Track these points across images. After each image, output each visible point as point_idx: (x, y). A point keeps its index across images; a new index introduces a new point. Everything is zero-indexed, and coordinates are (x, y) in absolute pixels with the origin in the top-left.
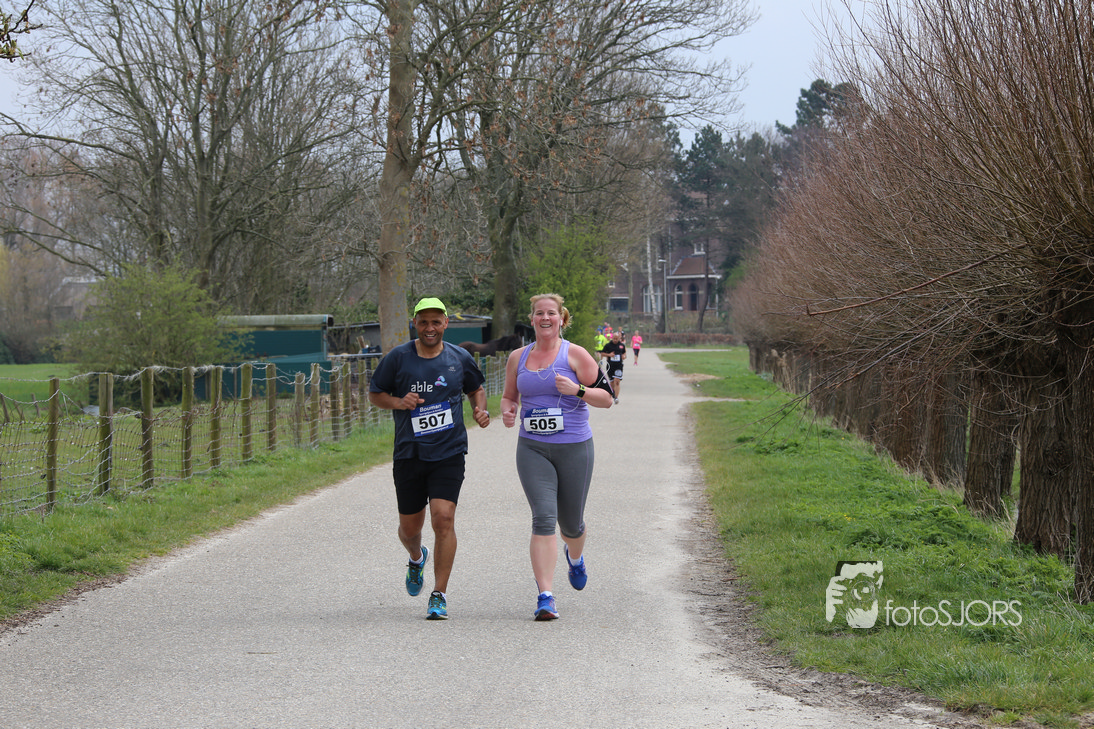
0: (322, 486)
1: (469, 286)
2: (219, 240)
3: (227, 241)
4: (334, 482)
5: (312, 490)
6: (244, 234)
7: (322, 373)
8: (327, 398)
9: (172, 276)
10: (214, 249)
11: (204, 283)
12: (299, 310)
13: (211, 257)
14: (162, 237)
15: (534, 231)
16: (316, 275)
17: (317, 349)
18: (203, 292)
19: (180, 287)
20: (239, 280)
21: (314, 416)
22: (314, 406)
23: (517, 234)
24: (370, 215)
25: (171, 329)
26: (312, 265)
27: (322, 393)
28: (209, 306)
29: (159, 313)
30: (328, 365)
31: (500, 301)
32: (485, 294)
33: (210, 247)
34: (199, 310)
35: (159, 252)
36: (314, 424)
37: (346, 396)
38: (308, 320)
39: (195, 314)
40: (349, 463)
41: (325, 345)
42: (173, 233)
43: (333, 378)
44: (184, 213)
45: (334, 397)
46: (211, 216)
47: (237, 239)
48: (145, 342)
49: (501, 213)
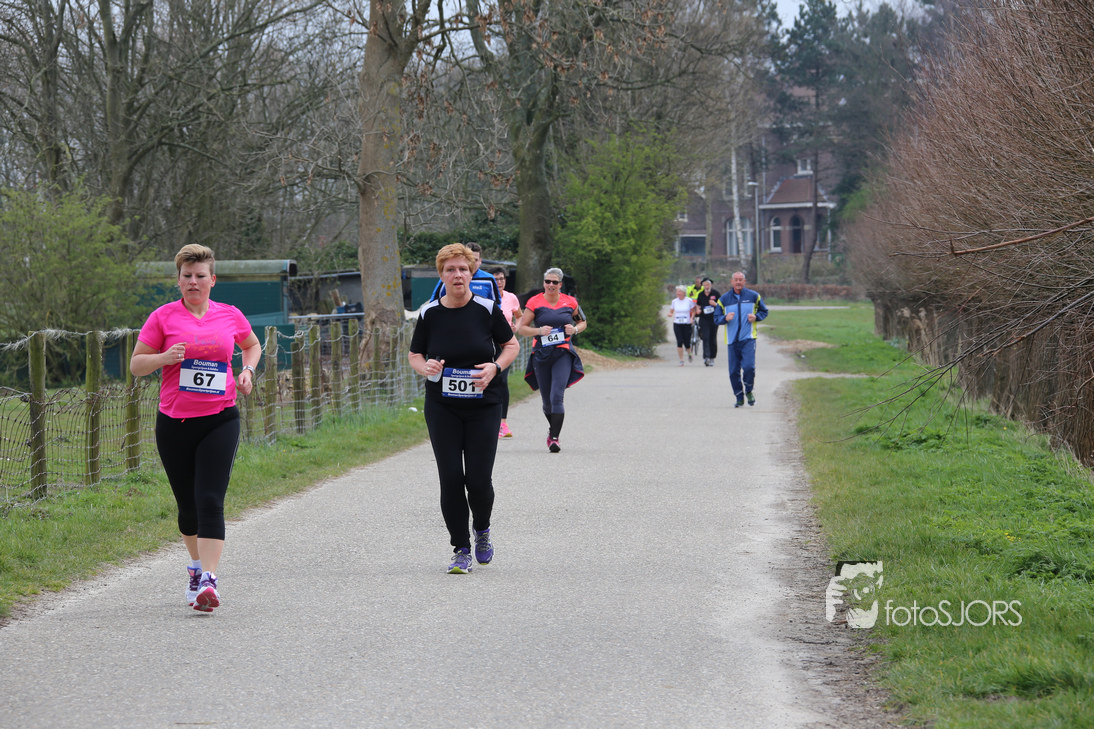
0: (280, 496)
1: (483, 220)
2: (137, 157)
3: (148, 158)
4: (298, 490)
5: (266, 501)
6: (172, 150)
7: (280, 340)
8: (288, 374)
9: (72, 206)
10: (131, 170)
11: (118, 216)
12: (248, 254)
13: (127, 181)
14: (57, 153)
15: (571, 147)
16: (274, 205)
17: (274, 307)
18: (116, 229)
19: (84, 221)
20: (166, 212)
21: (270, 399)
22: (271, 384)
23: (550, 147)
24: (347, 122)
25: (71, 281)
26: (266, 191)
27: (281, 367)
28: (125, 248)
29: (55, 258)
30: (291, 330)
31: (527, 240)
32: (507, 232)
33: (123, 168)
34: (110, 253)
35: (55, 174)
36: (270, 410)
37: (315, 371)
38: (261, 268)
39: (105, 259)
40: (317, 463)
41: (286, 302)
43: (296, 347)
44: (89, 118)
45: (297, 374)
46: (127, 123)
47: (163, 155)
48: (35, 298)
49: (529, 118)
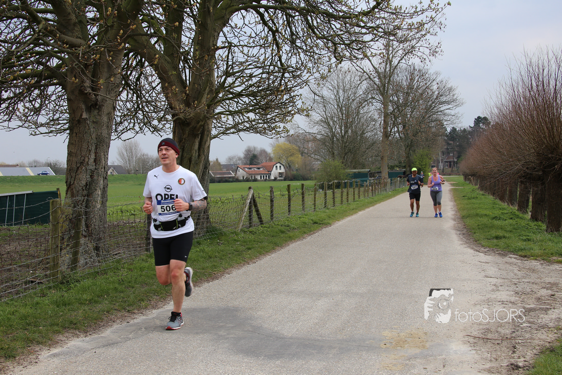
1: (400, 163)
2: (346, 154)
4: (373, 206)
5: (368, 207)
7: (369, 182)
9: (336, 162)
11: (343, 163)
12: (363, 169)
13: (344, 157)
14: (334, 153)
15: (414, 151)
16: (366, 161)
18: (343, 165)
19: (338, 164)
20: (350, 162)
21: (368, 191)
22: (368, 189)
23: (411, 151)
24: (379, 148)
25: (336, 173)
26: (366, 159)
27: (370, 186)
28: (344, 168)
29: (333, 169)
30: (370, 180)
31: (407, 166)
32: (404, 165)
33: (344, 155)
34: (342, 169)
35: (333, 156)
36: (368, 193)
37: (375, 187)
38: (365, 171)
40: (376, 201)
41: (369, 176)
42: (336, 152)
43: (372, 183)
44: (338, 148)
45: (372, 187)
46: (344, 148)
47: (349, 153)
48: (330, 176)
49: (408, 147)
